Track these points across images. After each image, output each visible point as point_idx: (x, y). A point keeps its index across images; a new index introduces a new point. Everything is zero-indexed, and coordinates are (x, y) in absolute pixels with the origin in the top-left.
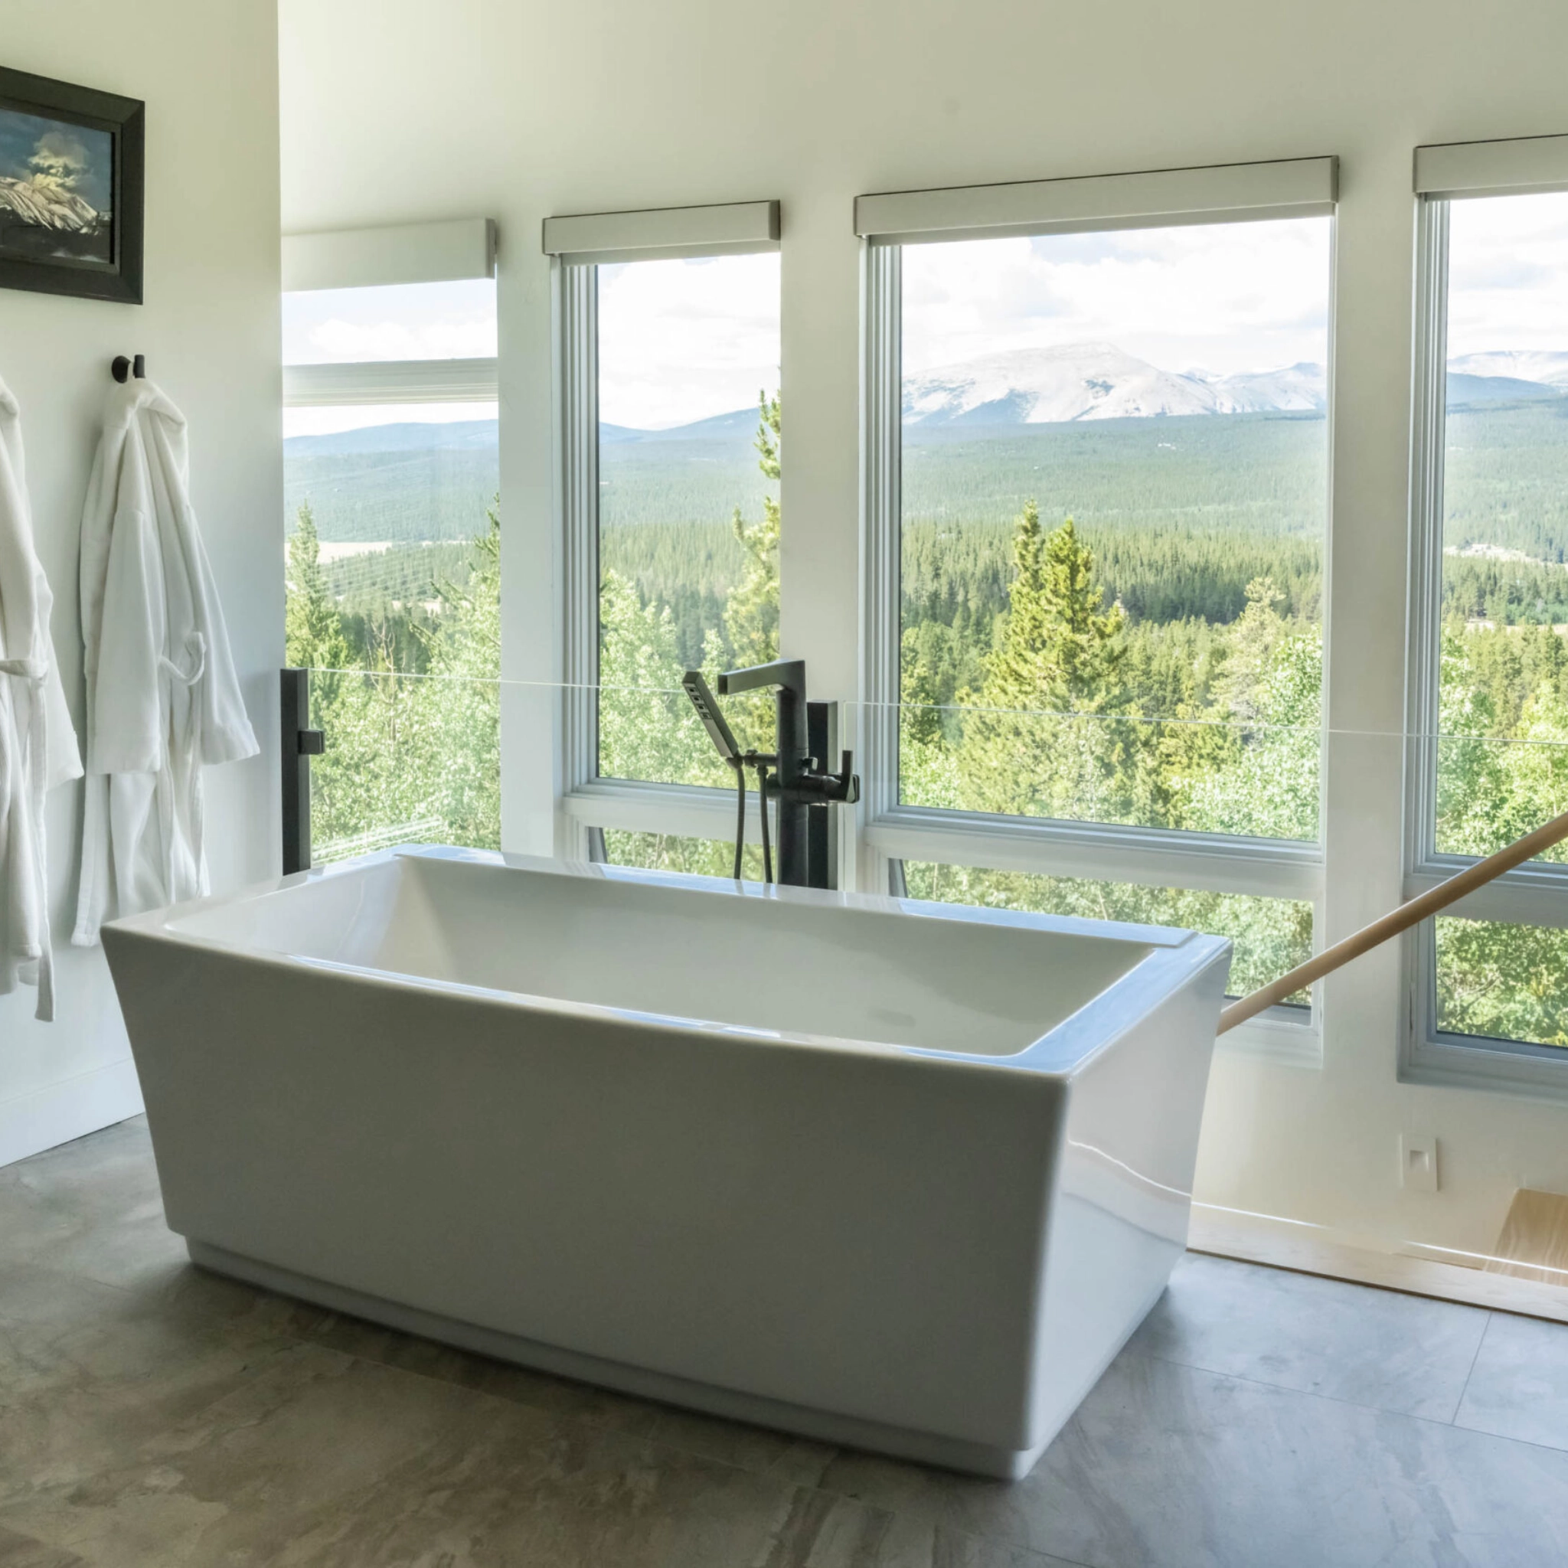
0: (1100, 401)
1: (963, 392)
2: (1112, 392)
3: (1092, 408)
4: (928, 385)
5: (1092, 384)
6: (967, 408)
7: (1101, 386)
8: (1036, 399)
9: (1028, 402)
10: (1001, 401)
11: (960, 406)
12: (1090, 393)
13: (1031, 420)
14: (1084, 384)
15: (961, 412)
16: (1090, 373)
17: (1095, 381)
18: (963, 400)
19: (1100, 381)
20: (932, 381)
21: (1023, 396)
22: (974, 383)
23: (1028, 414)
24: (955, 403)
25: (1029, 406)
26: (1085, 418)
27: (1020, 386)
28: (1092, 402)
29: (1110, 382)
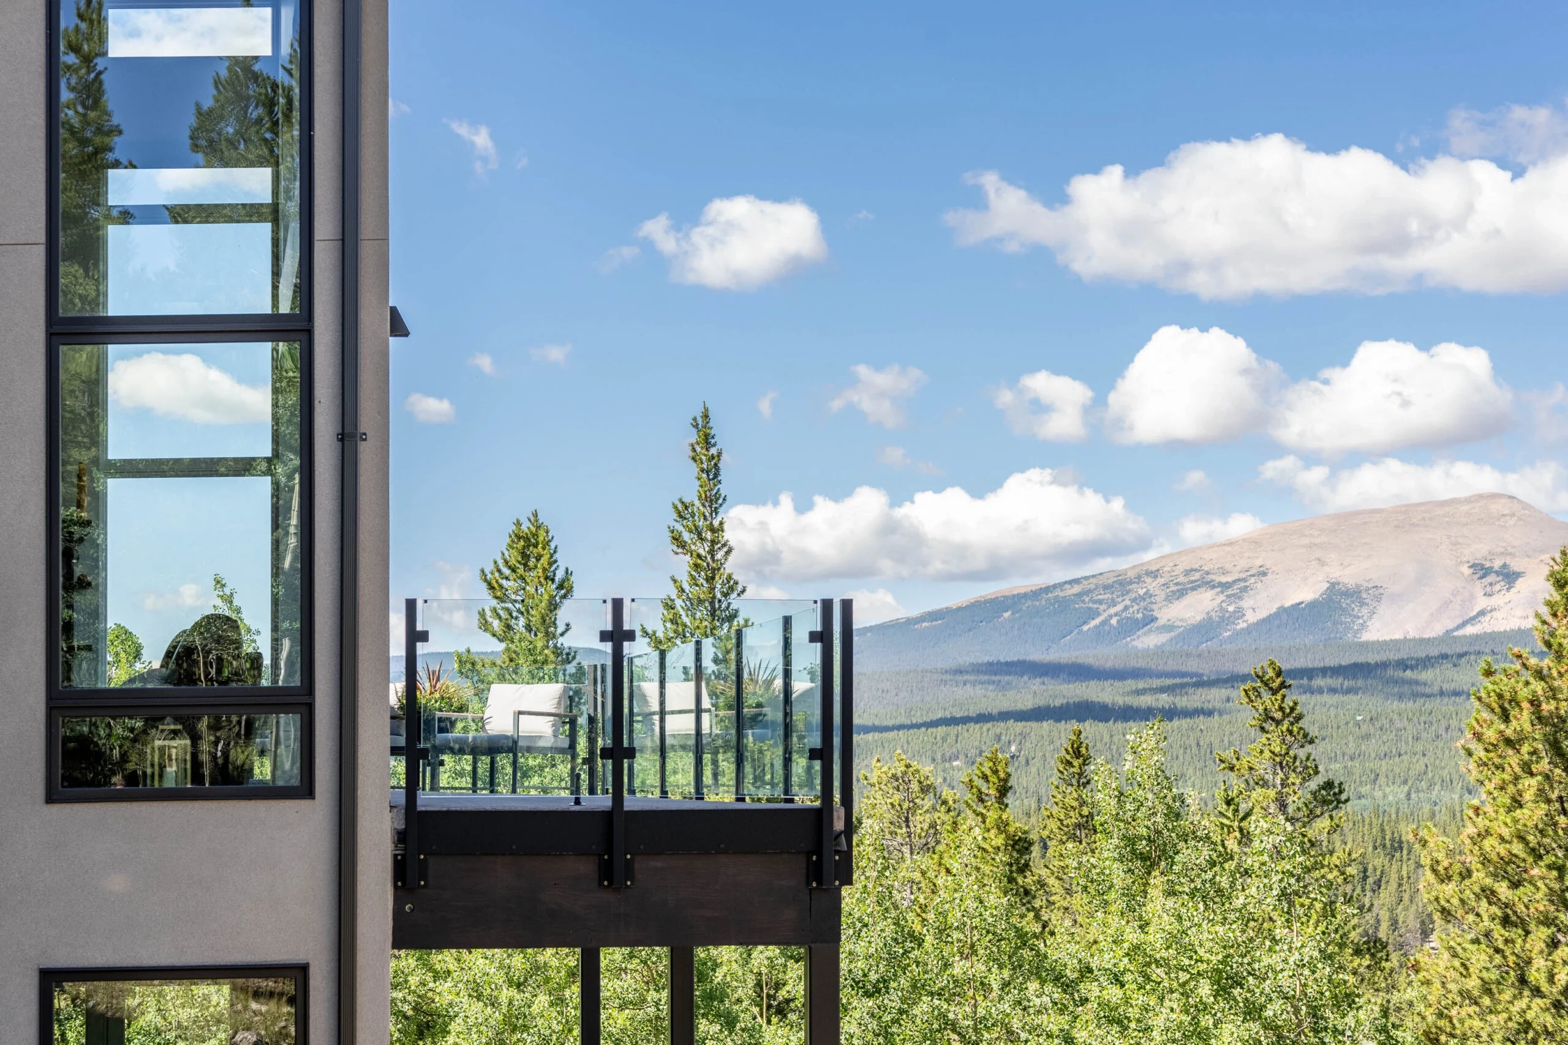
0: (1497, 600)
1: (1245, 589)
2: (1520, 583)
3: (1482, 613)
4: (1181, 579)
5: (1481, 570)
6: (1252, 617)
7: (1497, 573)
8: (1378, 598)
9: (1362, 604)
10: (1313, 605)
11: (1240, 613)
12: (1478, 588)
13: (1366, 637)
14: (1466, 571)
15: (1242, 625)
16: (1479, 550)
17: (1488, 564)
18: (1246, 603)
19: (1497, 564)
20: (1187, 573)
21: (1355, 594)
22: (1264, 574)
23: (1363, 626)
24: (1231, 609)
25: (1365, 611)
26: (1469, 630)
27: (1349, 575)
28: (1482, 603)
29: (1515, 565)
